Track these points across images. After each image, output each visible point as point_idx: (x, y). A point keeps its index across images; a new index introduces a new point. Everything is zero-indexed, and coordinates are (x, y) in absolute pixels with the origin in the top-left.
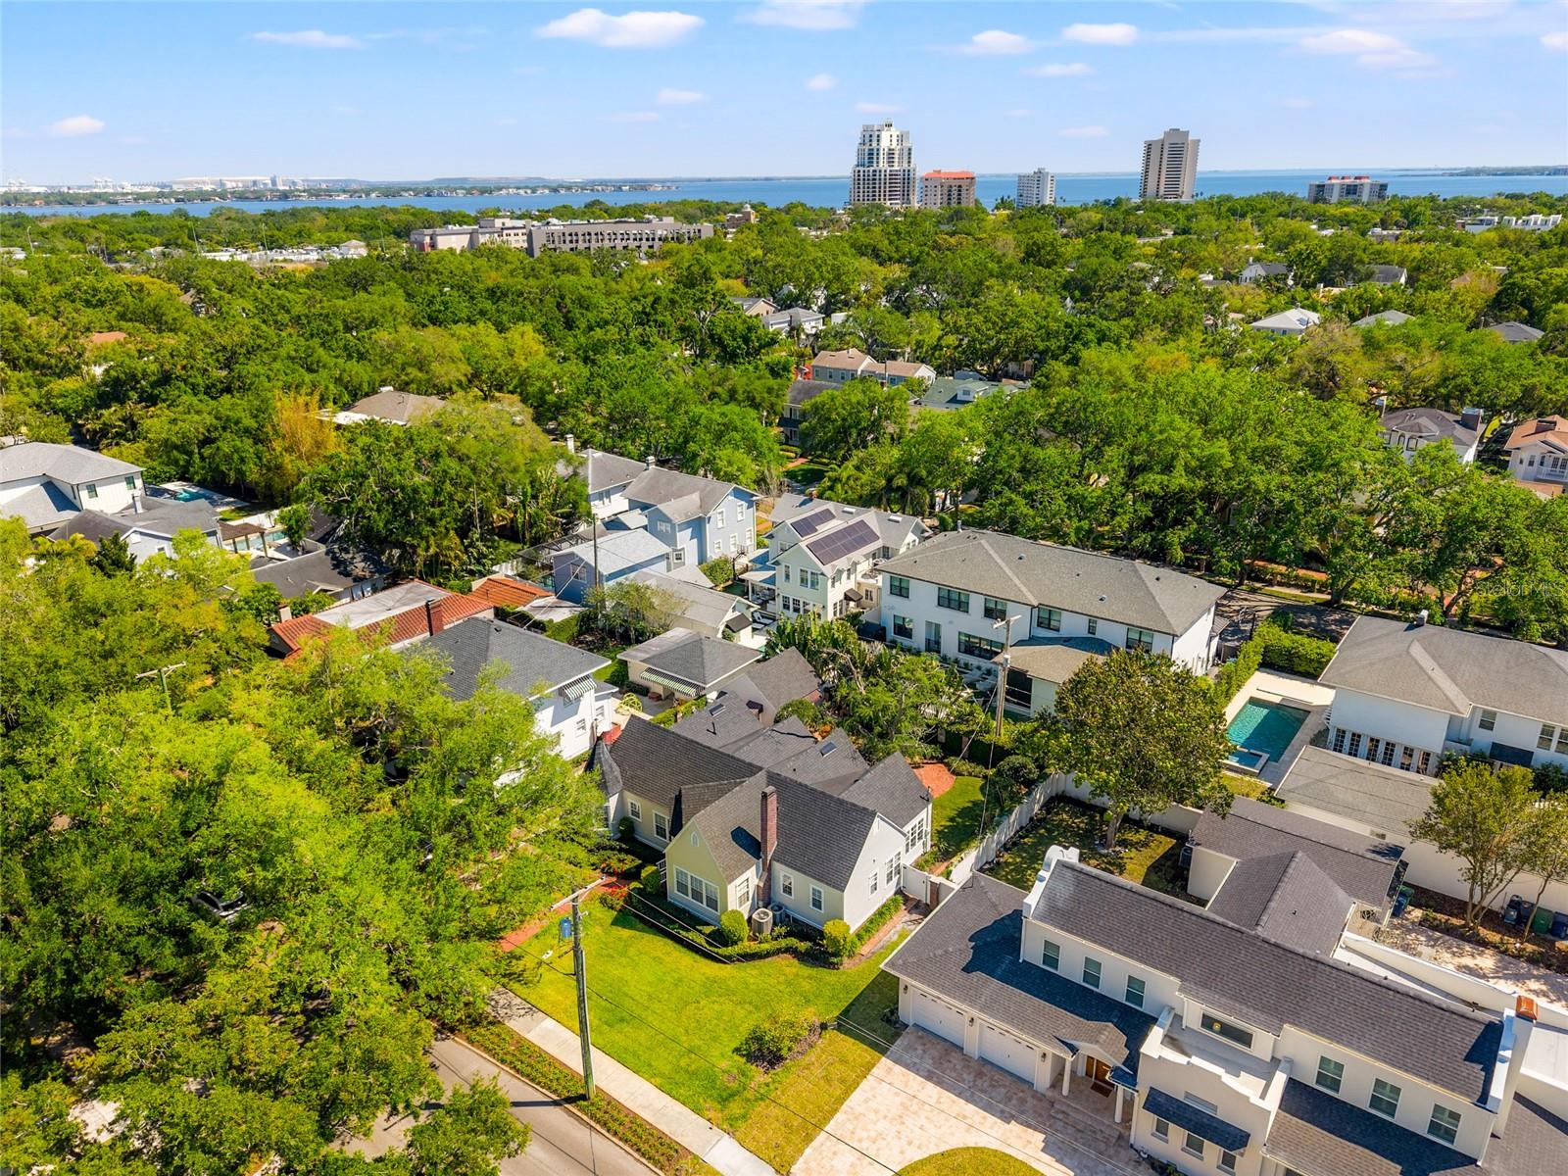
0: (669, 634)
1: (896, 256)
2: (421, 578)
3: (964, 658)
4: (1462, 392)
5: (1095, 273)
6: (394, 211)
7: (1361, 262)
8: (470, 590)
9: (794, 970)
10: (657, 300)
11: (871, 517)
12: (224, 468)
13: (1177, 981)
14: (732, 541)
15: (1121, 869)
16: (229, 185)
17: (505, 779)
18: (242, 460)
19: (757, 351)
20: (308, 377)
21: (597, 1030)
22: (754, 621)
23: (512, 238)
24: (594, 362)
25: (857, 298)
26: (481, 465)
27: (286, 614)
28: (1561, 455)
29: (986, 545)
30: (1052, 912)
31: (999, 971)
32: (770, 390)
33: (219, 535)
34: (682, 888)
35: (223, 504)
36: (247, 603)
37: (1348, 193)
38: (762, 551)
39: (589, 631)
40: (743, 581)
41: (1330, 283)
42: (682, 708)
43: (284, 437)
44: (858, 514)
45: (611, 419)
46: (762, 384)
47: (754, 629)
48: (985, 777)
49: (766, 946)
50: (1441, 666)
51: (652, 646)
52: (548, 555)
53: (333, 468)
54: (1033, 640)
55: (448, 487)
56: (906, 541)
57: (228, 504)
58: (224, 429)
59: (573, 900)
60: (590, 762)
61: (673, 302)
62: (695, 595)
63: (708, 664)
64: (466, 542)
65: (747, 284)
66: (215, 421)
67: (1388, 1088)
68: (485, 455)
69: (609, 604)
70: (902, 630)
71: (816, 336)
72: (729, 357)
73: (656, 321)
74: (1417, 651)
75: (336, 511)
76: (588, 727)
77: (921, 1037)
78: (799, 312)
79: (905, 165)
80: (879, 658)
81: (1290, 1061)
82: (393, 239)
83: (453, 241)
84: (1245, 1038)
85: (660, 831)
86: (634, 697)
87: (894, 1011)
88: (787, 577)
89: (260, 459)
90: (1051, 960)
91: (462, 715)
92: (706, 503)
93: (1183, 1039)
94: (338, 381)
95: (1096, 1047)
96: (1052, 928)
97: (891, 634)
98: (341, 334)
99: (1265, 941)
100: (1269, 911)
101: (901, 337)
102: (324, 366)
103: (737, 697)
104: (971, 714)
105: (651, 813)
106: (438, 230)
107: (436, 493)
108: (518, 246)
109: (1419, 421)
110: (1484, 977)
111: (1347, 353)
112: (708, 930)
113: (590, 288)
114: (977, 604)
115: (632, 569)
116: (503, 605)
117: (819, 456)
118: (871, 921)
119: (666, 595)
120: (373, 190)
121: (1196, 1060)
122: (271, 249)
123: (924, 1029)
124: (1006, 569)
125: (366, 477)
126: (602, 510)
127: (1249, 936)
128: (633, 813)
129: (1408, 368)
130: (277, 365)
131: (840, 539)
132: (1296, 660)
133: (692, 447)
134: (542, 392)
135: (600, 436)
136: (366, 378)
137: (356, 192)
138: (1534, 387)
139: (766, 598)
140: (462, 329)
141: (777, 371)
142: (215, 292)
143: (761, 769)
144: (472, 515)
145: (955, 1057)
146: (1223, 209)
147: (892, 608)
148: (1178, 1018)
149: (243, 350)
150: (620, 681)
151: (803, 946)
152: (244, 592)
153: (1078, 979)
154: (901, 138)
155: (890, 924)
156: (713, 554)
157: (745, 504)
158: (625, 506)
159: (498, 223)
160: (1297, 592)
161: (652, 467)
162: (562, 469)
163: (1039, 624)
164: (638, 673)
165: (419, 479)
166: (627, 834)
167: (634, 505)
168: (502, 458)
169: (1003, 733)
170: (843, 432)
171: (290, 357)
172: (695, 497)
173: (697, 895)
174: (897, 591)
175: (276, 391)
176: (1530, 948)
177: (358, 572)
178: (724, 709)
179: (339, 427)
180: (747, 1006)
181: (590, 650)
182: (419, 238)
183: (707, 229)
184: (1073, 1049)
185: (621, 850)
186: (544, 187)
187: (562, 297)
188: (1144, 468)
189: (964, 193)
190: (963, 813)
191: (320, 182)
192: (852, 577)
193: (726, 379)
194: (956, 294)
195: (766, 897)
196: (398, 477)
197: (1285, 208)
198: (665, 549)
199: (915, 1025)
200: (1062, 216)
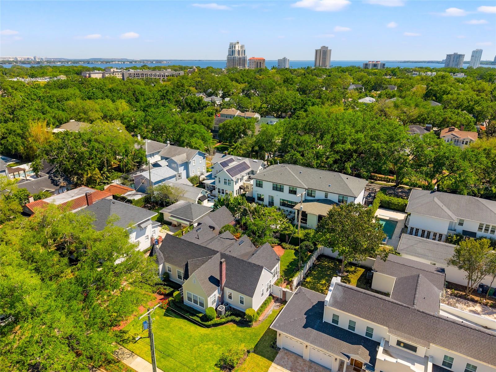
0: (178, 203)
1: (243, 82)
2: (85, 186)
3: (282, 207)
4: (424, 120)
5: (307, 86)
6: (76, 67)
7: (384, 84)
8: (104, 189)
9: (235, 329)
10: (167, 91)
11: (247, 161)
12: (10, 148)
13: (387, 328)
14: (198, 170)
15: (349, 282)
16: (19, 59)
17: (118, 262)
18: (17, 145)
19: (202, 109)
20: (42, 116)
21: (158, 361)
22: (208, 197)
23: (117, 75)
24: (147, 111)
25: (233, 94)
26: (107, 145)
27: (31, 200)
28: (457, 138)
29: (288, 169)
30: (336, 303)
31: (316, 326)
32: (208, 120)
33: (7, 171)
34: (190, 299)
35: (11, 161)
36: (16, 196)
37: (374, 66)
38: (209, 173)
39: (149, 202)
40: (203, 183)
41: (376, 90)
42: (185, 229)
43: (33, 136)
44: (243, 160)
45: (153, 129)
46: (205, 118)
47: (208, 200)
48: (295, 249)
49: (223, 320)
50: (445, 205)
51: (172, 207)
52: (132, 176)
53: (50, 146)
54: (306, 201)
55: (94, 152)
56: (259, 169)
57: (13, 161)
58: (10, 134)
59: (148, 314)
60: (152, 251)
61: (173, 92)
62: (187, 188)
63: (193, 213)
64: (102, 172)
65: (196, 89)
66: (6, 131)
67: (471, 366)
68: (108, 141)
69: (155, 193)
70: (260, 199)
71: (220, 105)
72: (193, 110)
73: (167, 98)
74: (436, 200)
75: (52, 161)
76: (150, 238)
77: (286, 353)
78: (214, 97)
79: (243, 55)
80: (255, 209)
81: (432, 357)
82: (76, 75)
83: (97, 76)
84: (414, 349)
85: (180, 277)
86: (166, 226)
87: (275, 343)
88: (219, 181)
89: (24, 144)
90: (335, 321)
91: (99, 236)
92: (188, 157)
93: (390, 350)
94: (54, 117)
95: (358, 356)
96: (336, 309)
97: (256, 200)
98: (56, 103)
99: (418, 311)
100: (416, 298)
101: (249, 105)
102: (49, 112)
103: (206, 224)
104: (289, 227)
105: (176, 271)
106: (91, 72)
107: (90, 154)
108: (119, 78)
109: (413, 128)
110: (478, 314)
111: (389, 108)
112: (201, 315)
113: (144, 89)
114: (286, 189)
115: (164, 180)
116: (116, 194)
117: (225, 142)
118: (262, 307)
119: (177, 189)
120: (69, 61)
121: (400, 361)
122: (33, 78)
123: (287, 350)
124: (296, 177)
125: (62, 149)
126: (152, 160)
127: (412, 309)
128: (169, 270)
129: (408, 113)
130: (31, 112)
131: (237, 168)
132: (391, 205)
133: (182, 138)
134: (129, 121)
135: (150, 135)
136: (64, 117)
137: (63, 62)
138: (446, 118)
139: (212, 188)
140: (99, 101)
141: (210, 114)
142: (10, 90)
143: (218, 252)
144: (103, 163)
145: (300, 360)
146: (339, 70)
147: (257, 191)
148: (387, 342)
149: (19, 107)
150: (161, 220)
151: (238, 319)
152: (14, 192)
153: (346, 328)
154: (242, 47)
155: (268, 307)
156: (192, 175)
157: (202, 158)
158: (159, 158)
159: (112, 70)
160: (385, 183)
161: (169, 145)
162: (136, 146)
163: (308, 195)
164: (167, 217)
165: (83, 149)
166: (167, 279)
167: (163, 158)
168: (114, 142)
169: (300, 234)
170: (234, 134)
171: (36, 109)
172: (185, 155)
173: (196, 302)
174: (259, 185)
175: (30, 120)
176: (490, 302)
177: (62, 184)
178: (201, 229)
179: (54, 133)
180: (218, 345)
181: (150, 210)
182: (85, 75)
183: (182, 73)
184: (348, 357)
185: (164, 285)
186: (127, 61)
187: (135, 92)
188: (337, 143)
189: (262, 64)
190: (291, 263)
191: (51, 59)
192: (242, 181)
193: (193, 116)
194: (264, 92)
195: (222, 301)
196: (75, 149)
197: (357, 70)
198: (175, 173)
199: (283, 348)
200: (292, 72)
